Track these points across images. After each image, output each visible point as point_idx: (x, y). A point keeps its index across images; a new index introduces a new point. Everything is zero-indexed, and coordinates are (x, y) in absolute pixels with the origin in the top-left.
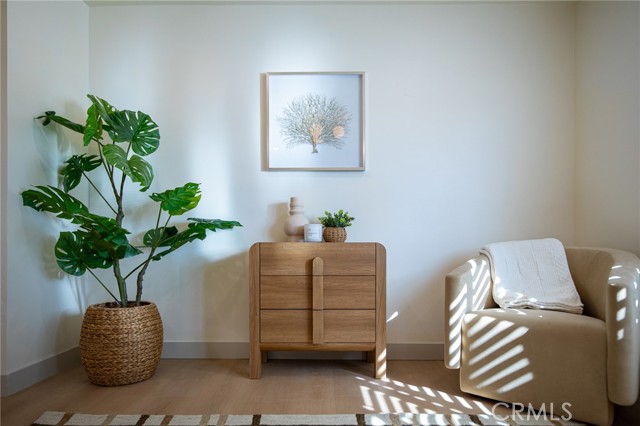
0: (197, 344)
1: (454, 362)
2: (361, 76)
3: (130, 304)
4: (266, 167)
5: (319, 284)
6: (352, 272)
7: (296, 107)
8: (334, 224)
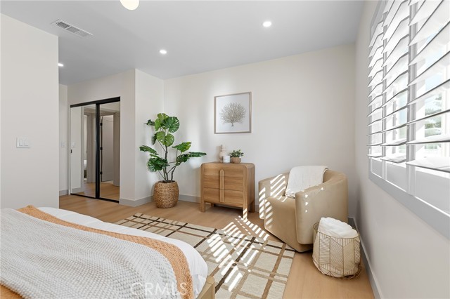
0: (193, 197)
1: (261, 216)
2: (250, 93)
3: (170, 182)
4: (215, 133)
5: (222, 180)
6: (234, 176)
7: (226, 109)
8: (235, 155)
